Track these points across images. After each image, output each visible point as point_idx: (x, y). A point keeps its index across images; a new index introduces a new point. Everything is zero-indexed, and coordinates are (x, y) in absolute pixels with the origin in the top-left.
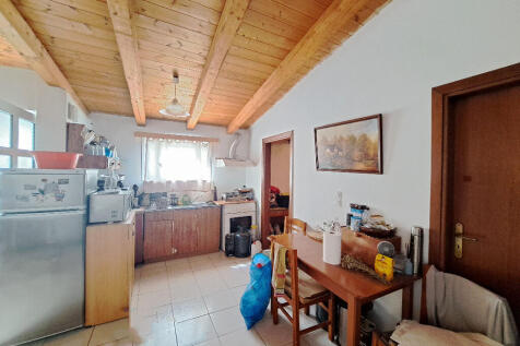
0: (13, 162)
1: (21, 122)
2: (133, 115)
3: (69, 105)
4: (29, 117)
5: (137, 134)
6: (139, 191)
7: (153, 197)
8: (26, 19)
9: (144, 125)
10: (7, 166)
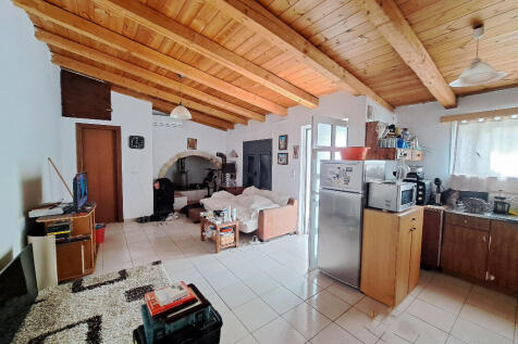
0: (332, 156)
1: (338, 128)
3: (369, 107)
4: (343, 124)
5: (443, 119)
6: (444, 186)
7: (463, 196)
8: (331, 58)
9: (455, 106)
10: (329, 158)
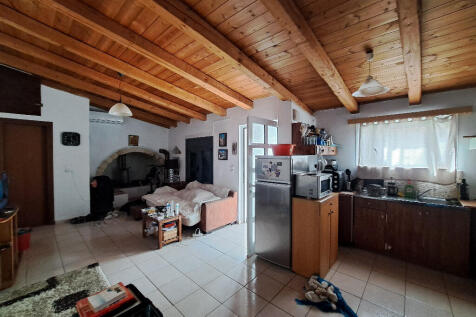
0: (265, 152)
1: (269, 127)
2: (342, 106)
3: (294, 111)
5: (350, 122)
6: (353, 176)
